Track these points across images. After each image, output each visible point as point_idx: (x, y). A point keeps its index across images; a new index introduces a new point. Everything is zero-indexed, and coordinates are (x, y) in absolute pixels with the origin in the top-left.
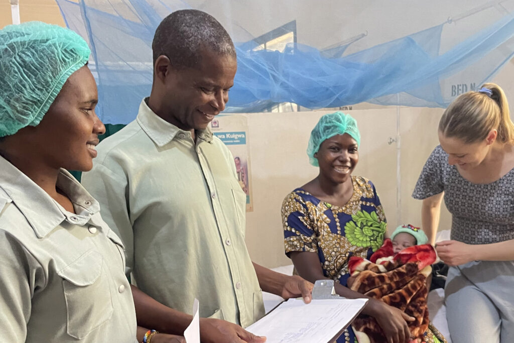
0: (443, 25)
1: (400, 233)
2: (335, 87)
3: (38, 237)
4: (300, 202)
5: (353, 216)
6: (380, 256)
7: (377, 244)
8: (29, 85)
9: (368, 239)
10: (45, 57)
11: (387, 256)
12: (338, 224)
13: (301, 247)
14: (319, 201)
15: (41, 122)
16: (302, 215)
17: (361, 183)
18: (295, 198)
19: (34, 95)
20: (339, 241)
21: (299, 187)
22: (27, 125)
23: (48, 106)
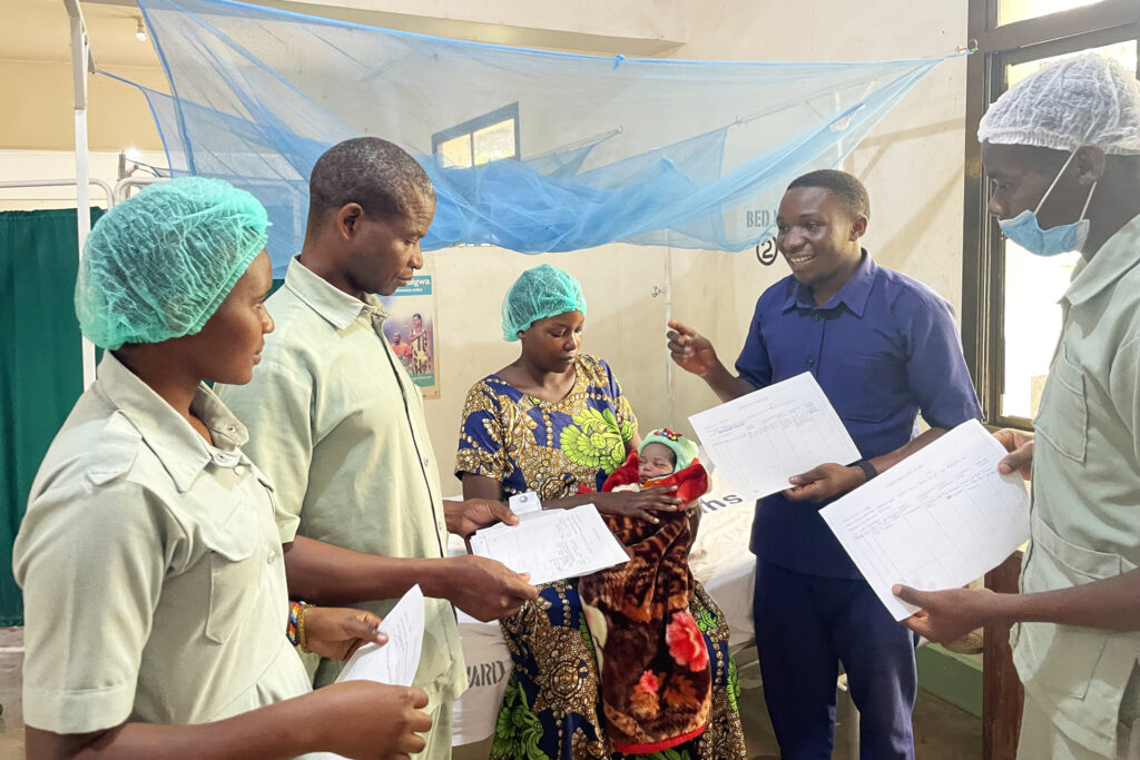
0: (727, 127)
1: (651, 443)
2: (557, 226)
3: (179, 492)
4: (490, 396)
5: (574, 417)
6: (617, 484)
7: (612, 462)
8: (196, 279)
9: (597, 454)
10: (222, 241)
11: (628, 482)
12: (549, 430)
13: (474, 467)
14: (521, 395)
15: (203, 328)
16: (491, 417)
17: (588, 367)
18: (483, 390)
19: (200, 294)
20: (548, 456)
21: (493, 373)
22: (184, 334)
23: (216, 306)
